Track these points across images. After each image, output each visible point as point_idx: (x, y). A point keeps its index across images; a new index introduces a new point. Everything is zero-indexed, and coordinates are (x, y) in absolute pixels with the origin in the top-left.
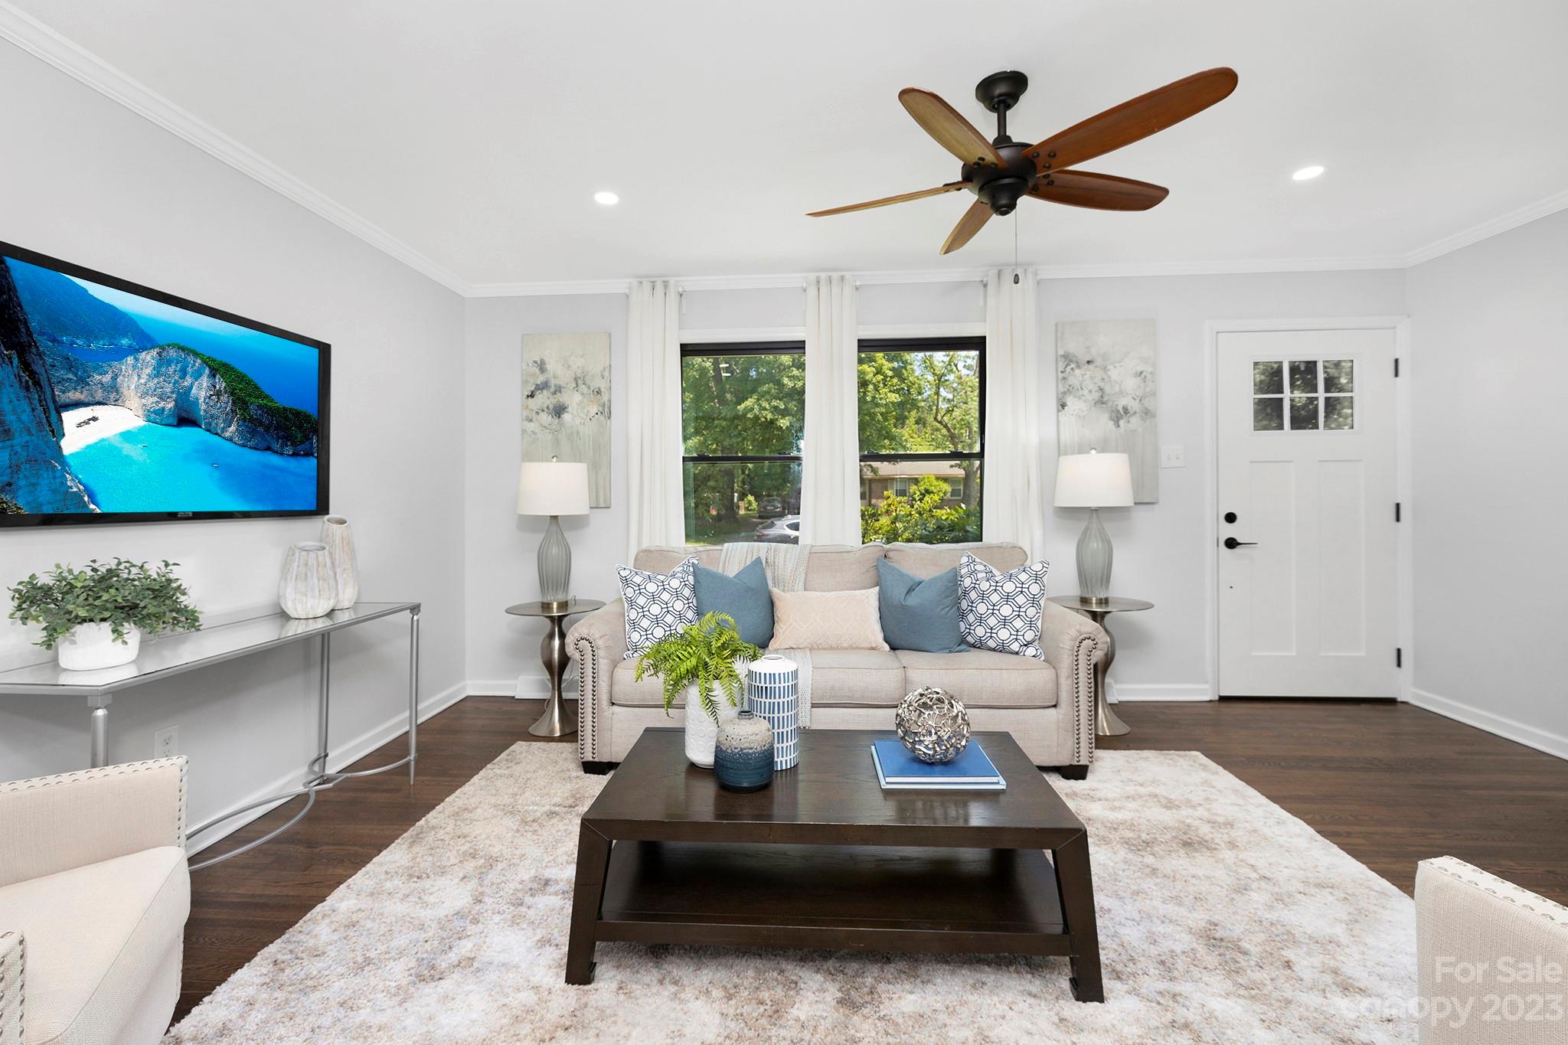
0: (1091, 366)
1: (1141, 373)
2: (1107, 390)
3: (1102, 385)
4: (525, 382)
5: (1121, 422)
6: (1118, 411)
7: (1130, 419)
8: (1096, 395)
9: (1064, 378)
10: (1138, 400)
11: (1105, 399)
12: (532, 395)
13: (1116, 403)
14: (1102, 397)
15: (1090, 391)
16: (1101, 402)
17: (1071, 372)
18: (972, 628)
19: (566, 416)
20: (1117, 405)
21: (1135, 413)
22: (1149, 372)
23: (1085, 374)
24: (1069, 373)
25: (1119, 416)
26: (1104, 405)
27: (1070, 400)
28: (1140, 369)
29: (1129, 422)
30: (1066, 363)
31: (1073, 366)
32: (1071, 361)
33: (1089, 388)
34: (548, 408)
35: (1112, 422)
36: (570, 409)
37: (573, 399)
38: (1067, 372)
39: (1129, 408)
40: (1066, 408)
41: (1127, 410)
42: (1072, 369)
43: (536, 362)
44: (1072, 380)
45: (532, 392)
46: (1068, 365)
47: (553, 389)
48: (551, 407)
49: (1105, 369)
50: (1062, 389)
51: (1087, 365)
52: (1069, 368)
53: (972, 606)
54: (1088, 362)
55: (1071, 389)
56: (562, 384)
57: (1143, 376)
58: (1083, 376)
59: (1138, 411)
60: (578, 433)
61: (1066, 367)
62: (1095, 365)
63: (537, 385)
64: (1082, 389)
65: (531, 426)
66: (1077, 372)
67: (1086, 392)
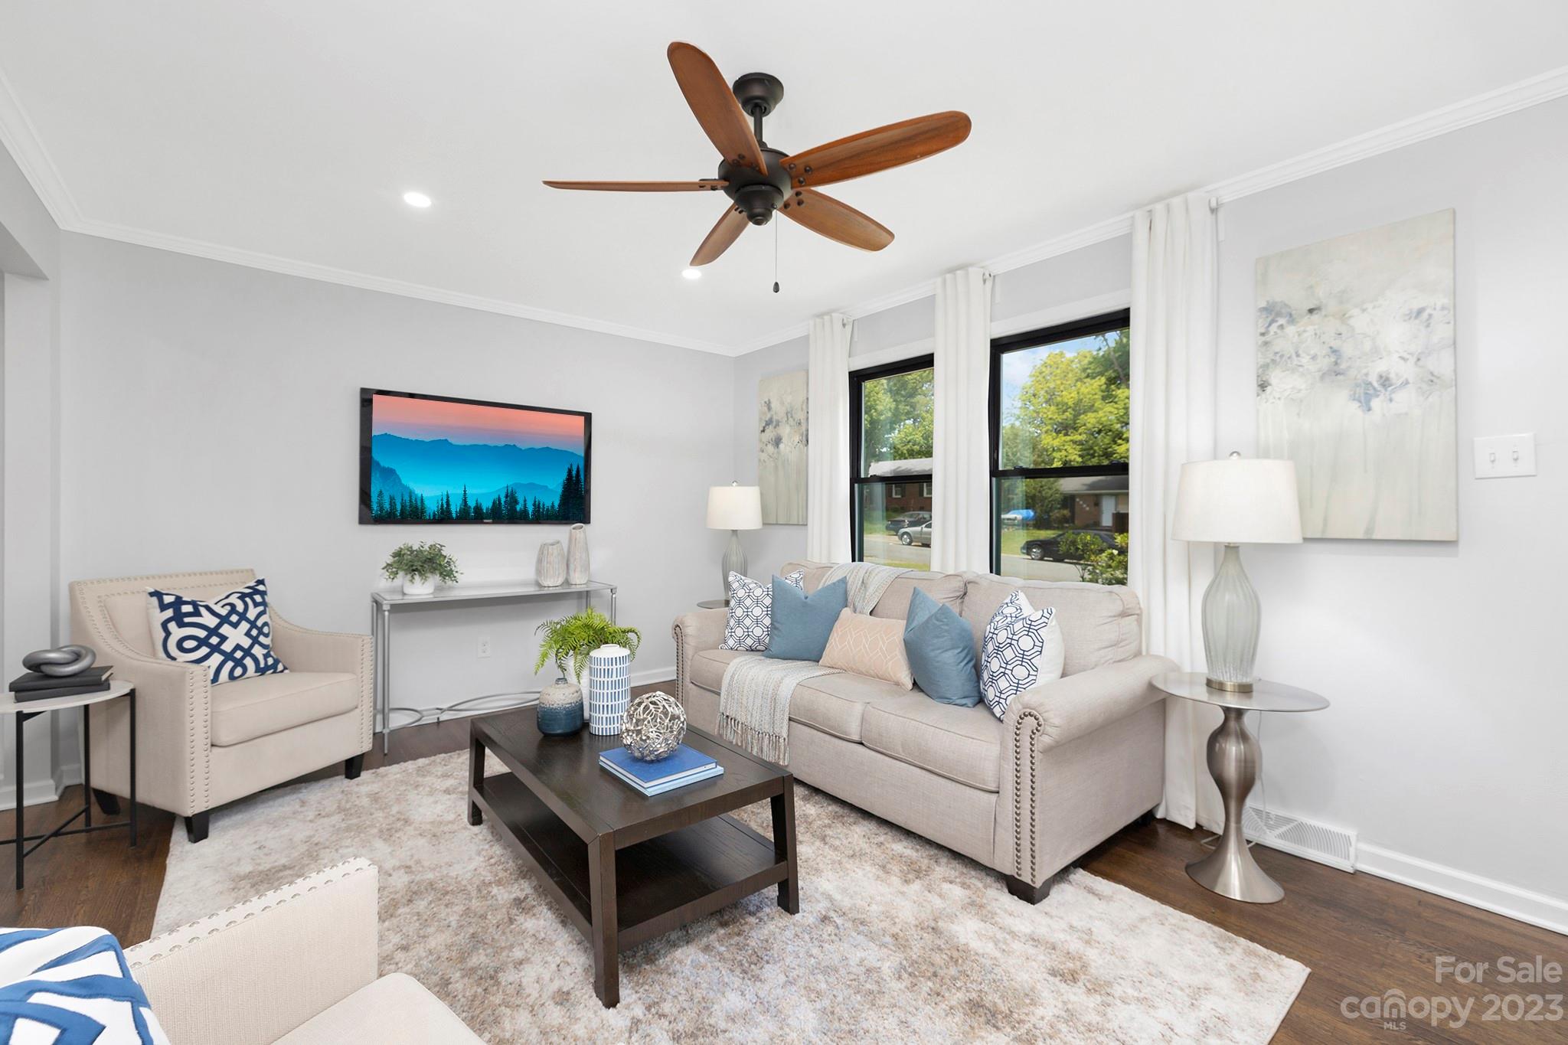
0: (1315, 317)
1: (1420, 312)
2: (1348, 349)
3: (1336, 344)
4: (761, 419)
5: (1375, 403)
6: (1370, 384)
7: (1393, 396)
8: (1325, 363)
9: (1266, 343)
10: (1412, 360)
11: (1343, 366)
12: (763, 431)
13: (1364, 371)
14: (1336, 363)
15: (1314, 358)
16: (1335, 371)
17: (1279, 331)
18: (1002, 696)
19: (782, 446)
20: (1367, 375)
21: (1407, 383)
22: (1438, 307)
23: (1305, 331)
24: (1276, 333)
25: (1371, 392)
26: (1340, 377)
27: (1275, 377)
28: (1416, 305)
29: (1391, 400)
30: (1269, 319)
31: (1282, 321)
32: (1279, 314)
33: (1312, 352)
34: (772, 439)
35: (1356, 404)
36: (783, 440)
37: (785, 431)
38: (1272, 333)
39: (1392, 376)
40: (1269, 389)
41: (1387, 379)
42: (1281, 327)
43: (765, 402)
44: (1279, 345)
45: (764, 427)
46: (1273, 321)
47: (774, 423)
48: (773, 440)
49: (1343, 317)
50: (1262, 361)
51: (1309, 316)
52: (1274, 326)
53: (1006, 668)
54: (1311, 311)
55: (1277, 358)
56: (779, 419)
57: (1425, 315)
58: (1299, 335)
59: (1411, 381)
60: (788, 460)
61: (1270, 325)
62: (1323, 313)
63: (766, 421)
64: (1298, 355)
65: (764, 456)
66: (1291, 330)
67: (1305, 360)
